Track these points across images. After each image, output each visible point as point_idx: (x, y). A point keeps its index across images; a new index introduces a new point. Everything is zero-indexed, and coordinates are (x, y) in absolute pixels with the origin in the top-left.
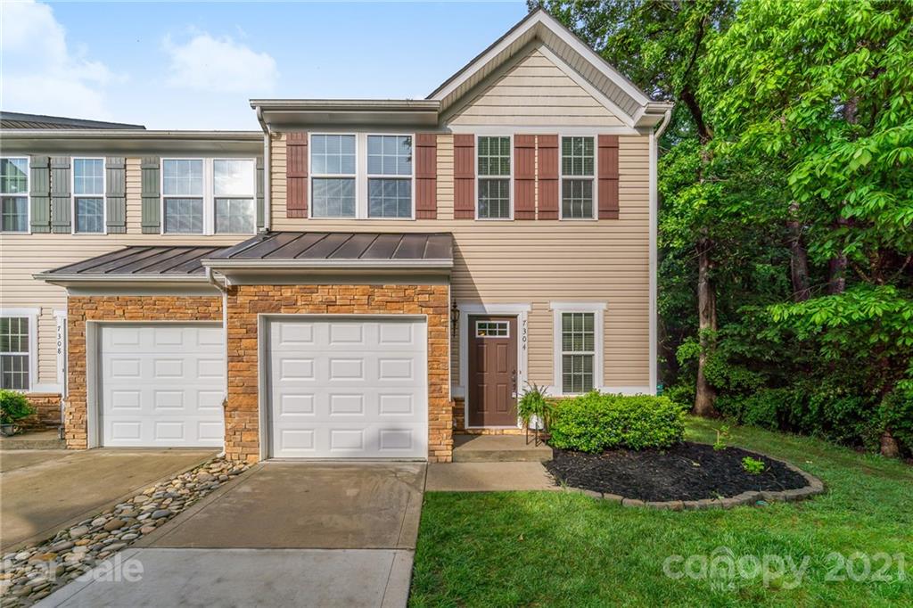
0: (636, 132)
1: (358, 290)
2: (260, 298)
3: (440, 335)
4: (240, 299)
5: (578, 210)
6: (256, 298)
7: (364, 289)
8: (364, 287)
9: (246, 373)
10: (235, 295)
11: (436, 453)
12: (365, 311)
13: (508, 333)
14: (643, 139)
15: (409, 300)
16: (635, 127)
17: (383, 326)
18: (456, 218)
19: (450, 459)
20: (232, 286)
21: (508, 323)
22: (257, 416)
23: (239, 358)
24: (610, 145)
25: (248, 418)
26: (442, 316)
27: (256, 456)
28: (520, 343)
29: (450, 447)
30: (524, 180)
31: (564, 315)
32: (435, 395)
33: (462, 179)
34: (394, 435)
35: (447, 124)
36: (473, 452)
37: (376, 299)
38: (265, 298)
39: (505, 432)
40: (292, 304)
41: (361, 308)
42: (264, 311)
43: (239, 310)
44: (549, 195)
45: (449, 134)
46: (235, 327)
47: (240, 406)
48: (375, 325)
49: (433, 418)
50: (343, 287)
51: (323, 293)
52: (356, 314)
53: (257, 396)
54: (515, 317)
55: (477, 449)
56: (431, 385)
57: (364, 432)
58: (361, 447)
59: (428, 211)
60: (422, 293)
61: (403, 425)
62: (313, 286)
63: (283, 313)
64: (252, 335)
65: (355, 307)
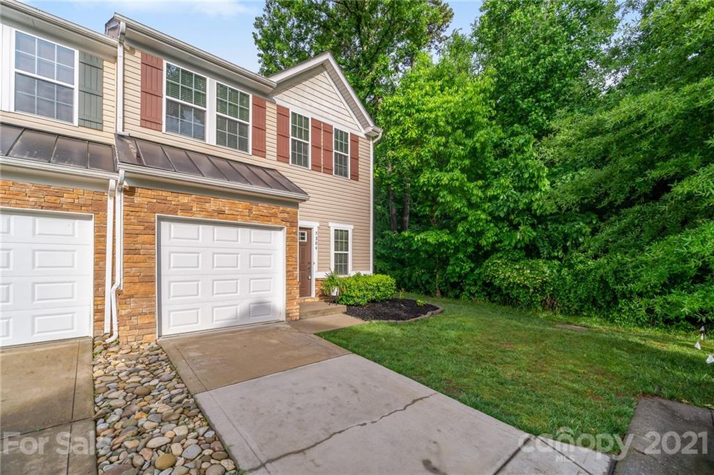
0: (365, 137)
1: (241, 205)
2: (158, 201)
3: (294, 240)
4: (137, 200)
5: (341, 172)
6: (155, 201)
7: (246, 205)
8: (246, 203)
9: (142, 265)
10: (133, 195)
11: (290, 315)
12: (246, 220)
13: (306, 238)
14: (368, 142)
15: (275, 215)
16: (365, 135)
17: (253, 231)
18: (278, 160)
19: (298, 318)
20: (130, 187)
21: (306, 232)
22: (154, 301)
23: (136, 252)
24: (355, 139)
25: (145, 303)
26: (294, 228)
27: (153, 335)
28: (314, 246)
29: (298, 310)
30: (316, 147)
31: (335, 230)
32: (291, 278)
33: (282, 136)
34: (261, 307)
35: (272, 96)
36: (310, 312)
37: (254, 213)
38: (164, 201)
39: (306, 300)
40: (187, 209)
41: (244, 218)
42: (162, 212)
43: (137, 209)
44: (328, 159)
45: (274, 103)
46: (132, 224)
47: (136, 294)
48: (248, 230)
49: (289, 293)
50: (230, 201)
51: (214, 204)
52: (239, 222)
53: (155, 284)
54: (311, 229)
55: (312, 310)
56: (287, 272)
57: (238, 307)
58: (236, 318)
59: (260, 151)
60: (283, 212)
61: (267, 299)
62: (207, 197)
63: (180, 215)
64: (150, 232)
65: (239, 217)
